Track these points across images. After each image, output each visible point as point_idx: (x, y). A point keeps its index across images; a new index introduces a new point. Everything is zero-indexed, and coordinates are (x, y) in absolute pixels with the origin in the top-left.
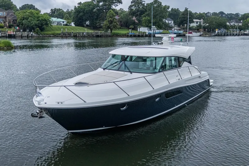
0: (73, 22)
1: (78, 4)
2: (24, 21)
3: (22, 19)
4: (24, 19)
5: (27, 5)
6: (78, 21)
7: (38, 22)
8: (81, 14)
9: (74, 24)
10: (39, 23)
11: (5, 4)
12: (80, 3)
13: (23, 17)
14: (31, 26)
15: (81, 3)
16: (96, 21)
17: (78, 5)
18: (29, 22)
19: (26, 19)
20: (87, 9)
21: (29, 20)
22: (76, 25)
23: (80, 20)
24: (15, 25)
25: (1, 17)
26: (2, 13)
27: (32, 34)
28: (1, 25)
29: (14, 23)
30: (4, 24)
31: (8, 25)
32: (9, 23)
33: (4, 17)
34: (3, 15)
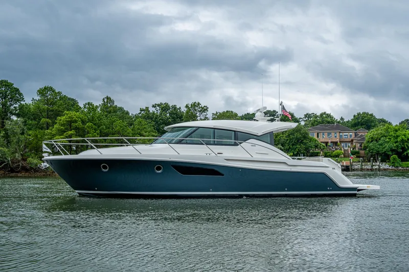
2: (371, 144)
3: (370, 140)
4: (372, 141)
7: (395, 145)
10: (397, 146)
13: (372, 138)
14: (383, 151)
18: (381, 145)
19: (376, 140)
21: (380, 142)
24: (362, 152)
25: (345, 140)
26: (347, 134)
27: (379, 165)
28: (338, 152)
29: (361, 149)
30: (343, 151)
31: (350, 152)
32: (353, 149)
33: (350, 140)
34: (349, 137)
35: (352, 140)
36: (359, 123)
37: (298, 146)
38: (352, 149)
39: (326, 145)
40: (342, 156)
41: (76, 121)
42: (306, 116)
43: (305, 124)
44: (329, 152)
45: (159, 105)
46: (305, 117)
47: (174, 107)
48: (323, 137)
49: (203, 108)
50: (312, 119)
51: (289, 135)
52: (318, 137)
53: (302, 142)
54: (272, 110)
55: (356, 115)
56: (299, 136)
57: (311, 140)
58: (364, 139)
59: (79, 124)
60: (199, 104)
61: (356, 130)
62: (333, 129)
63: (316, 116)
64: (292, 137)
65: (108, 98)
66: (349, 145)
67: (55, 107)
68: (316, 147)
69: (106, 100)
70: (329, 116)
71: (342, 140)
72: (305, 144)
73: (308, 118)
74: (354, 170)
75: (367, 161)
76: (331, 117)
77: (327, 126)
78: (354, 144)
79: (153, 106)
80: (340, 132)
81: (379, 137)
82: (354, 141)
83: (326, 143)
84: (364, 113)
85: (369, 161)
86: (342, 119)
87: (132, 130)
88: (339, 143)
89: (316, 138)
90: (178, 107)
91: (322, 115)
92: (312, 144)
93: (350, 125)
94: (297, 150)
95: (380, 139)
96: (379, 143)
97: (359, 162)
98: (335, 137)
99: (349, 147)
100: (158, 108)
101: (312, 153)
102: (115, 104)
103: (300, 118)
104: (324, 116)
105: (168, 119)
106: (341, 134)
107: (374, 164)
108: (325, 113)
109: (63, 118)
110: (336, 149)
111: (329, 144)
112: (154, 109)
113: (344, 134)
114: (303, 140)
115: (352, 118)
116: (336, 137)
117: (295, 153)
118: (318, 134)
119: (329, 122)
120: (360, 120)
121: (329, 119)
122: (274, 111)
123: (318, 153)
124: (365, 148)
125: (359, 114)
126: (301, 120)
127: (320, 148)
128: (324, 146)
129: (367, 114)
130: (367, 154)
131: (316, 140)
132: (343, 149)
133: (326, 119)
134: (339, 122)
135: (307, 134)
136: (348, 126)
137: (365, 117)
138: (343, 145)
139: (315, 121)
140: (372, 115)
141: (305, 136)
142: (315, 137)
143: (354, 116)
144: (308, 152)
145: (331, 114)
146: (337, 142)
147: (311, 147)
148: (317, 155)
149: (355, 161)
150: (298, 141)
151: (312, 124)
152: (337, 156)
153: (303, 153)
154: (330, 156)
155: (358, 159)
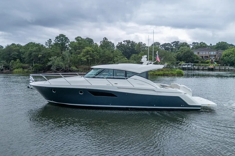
2: (225, 58)
3: (225, 56)
4: (226, 56)
14: (231, 61)
18: (230, 58)
19: (228, 56)
27: (228, 68)
29: (220, 60)
30: (210, 61)
31: (214, 61)
32: (216, 60)
35: (215, 55)
36: (219, 46)
37: (188, 59)
39: (202, 58)
40: (210, 63)
41: (89, 51)
42: (193, 43)
43: (193, 47)
44: (204, 61)
45: (126, 41)
46: (193, 44)
47: (133, 42)
48: (201, 54)
49: (143, 44)
51: (184, 53)
52: (198, 54)
54: (177, 41)
55: (218, 43)
57: (195, 56)
58: (221, 55)
59: (91, 52)
60: (142, 43)
61: (217, 50)
62: (206, 50)
63: (198, 43)
64: (186, 54)
65: (105, 38)
66: (214, 57)
67: (82, 45)
68: (197, 59)
69: (104, 39)
70: (204, 44)
71: (211, 55)
72: (192, 58)
74: (216, 70)
75: (222, 65)
77: (203, 49)
78: (216, 57)
79: (124, 41)
80: (209, 52)
81: (229, 54)
83: (202, 57)
84: (222, 42)
85: (224, 66)
86: (211, 44)
87: (113, 54)
89: (197, 55)
90: (134, 42)
91: (200, 43)
92: (195, 58)
93: (214, 47)
95: (229, 55)
96: (229, 57)
97: (219, 66)
99: (214, 59)
100: (126, 42)
101: (195, 61)
102: (108, 40)
104: (202, 44)
105: (129, 47)
107: (226, 67)
108: (202, 42)
109: (85, 50)
110: (207, 60)
111: (204, 57)
112: (124, 43)
113: (212, 52)
114: (191, 56)
115: (216, 44)
117: (187, 62)
119: (204, 47)
121: (204, 45)
122: (178, 41)
123: (198, 61)
124: (222, 59)
126: (190, 45)
127: (199, 59)
129: (224, 42)
130: (223, 62)
131: (197, 56)
134: (209, 46)
135: (193, 53)
137: (222, 44)
138: (211, 57)
139: (197, 46)
140: (226, 43)
141: (192, 54)
143: (217, 43)
144: (193, 61)
146: (208, 56)
148: (197, 62)
149: (216, 65)
150: (189, 56)
151: (196, 48)
152: (208, 63)
153: (191, 62)
154: (204, 63)
155: (218, 64)
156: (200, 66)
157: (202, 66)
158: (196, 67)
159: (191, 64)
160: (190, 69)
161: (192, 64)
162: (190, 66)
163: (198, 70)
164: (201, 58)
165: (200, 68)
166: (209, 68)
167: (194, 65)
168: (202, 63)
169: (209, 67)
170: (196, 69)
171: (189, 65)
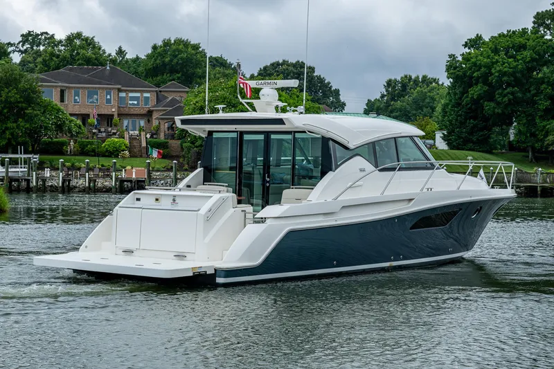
0: (441, 129)
1: (466, 45)
5: (285, 62)
6: (462, 124)
8: (476, 91)
9: (445, 138)
11: (171, 61)
12: (475, 43)
15: (479, 38)
16: (545, 123)
17: (467, 50)
20: (504, 64)
22: (451, 145)
23: (475, 118)
24: (175, 143)
25: (132, 112)
26: (138, 95)
28: (114, 143)
29: (173, 137)
30: (127, 142)
31: (144, 144)
32: (152, 137)
33: (144, 112)
34: (142, 103)
35: (150, 113)
38: (148, 136)
40: (127, 153)
42: (26, 37)
43: (23, 63)
44: (92, 143)
46: (24, 42)
48: (76, 101)
50: (42, 48)
52: (62, 100)
53: (21, 114)
55: (160, 43)
56: (14, 95)
57: (47, 108)
61: (158, 85)
62: (100, 79)
63: (51, 39)
66: (142, 123)
68: (60, 127)
70: (89, 43)
71: (126, 111)
72: (30, 119)
73: (32, 44)
75: (186, 167)
76: (94, 47)
77: (88, 71)
78: (155, 123)
80: (120, 90)
82: (155, 115)
83: (84, 117)
84: (179, 41)
86: (121, 52)
88: (116, 118)
89: (59, 104)
91: (70, 39)
92: (50, 120)
93: (141, 69)
94: (8, 134)
97: (170, 169)
98: (104, 101)
99: (141, 130)
101: (48, 144)
103: (9, 44)
104: (78, 42)
106: (123, 95)
108: (79, 35)
110: (109, 135)
113: (131, 95)
114: (23, 109)
115: (149, 51)
116: (109, 101)
118: (62, 92)
119: (88, 61)
120: (167, 60)
121: (89, 53)
123: (63, 144)
125: (167, 43)
126: (10, 49)
127: (70, 131)
128: (80, 127)
129: (186, 44)
130: (189, 149)
131: (59, 110)
132: (127, 136)
133: (81, 51)
134: (113, 61)
135: (34, 92)
136: (136, 73)
137: (180, 52)
138: (125, 123)
139: (51, 55)
140: (196, 47)
141: (30, 97)
142: (55, 100)
143: (155, 47)
144: (37, 141)
145: (96, 40)
146: (113, 115)
147: (46, 128)
148: (58, 149)
149: (157, 166)
150: (11, 109)
151: (44, 62)
152: (114, 153)
153: (24, 144)
154: (94, 153)
155: (166, 162)
156: (74, 168)
157: (89, 169)
158: (54, 178)
159: (23, 156)
160: (18, 190)
161: (35, 158)
162: (19, 171)
163: (67, 189)
164: (79, 122)
165: (73, 183)
166: (122, 181)
167: (41, 166)
168: (83, 152)
169: (123, 175)
170: (54, 189)
171: (14, 162)
